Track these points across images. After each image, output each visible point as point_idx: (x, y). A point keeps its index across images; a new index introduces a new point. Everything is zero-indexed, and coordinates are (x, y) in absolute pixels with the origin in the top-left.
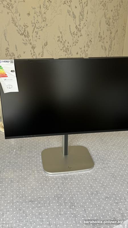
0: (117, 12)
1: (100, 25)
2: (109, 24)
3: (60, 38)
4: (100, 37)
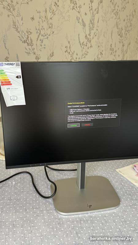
0: (130, 23)
1: (112, 36)
2: (121, 35)
3: (68, 48)
4: (112, 49)
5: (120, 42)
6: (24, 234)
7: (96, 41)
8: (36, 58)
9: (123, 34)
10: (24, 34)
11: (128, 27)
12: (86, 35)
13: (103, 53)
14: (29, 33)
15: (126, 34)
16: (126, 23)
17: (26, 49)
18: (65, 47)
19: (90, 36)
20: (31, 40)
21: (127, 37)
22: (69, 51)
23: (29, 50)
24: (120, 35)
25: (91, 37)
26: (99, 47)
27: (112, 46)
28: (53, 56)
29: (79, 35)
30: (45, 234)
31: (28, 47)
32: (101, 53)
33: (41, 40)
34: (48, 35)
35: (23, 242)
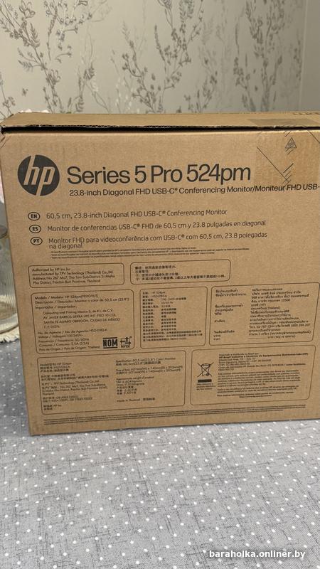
0: (279, 8)
1: (237, 37)
2: (259, 36)
3: (130, 59)
4: (238, 71)
5: (257, 55)
6: (46, 534)
7: (199, 49)
8: (48, 80)
9: (264, 34)
10: (12, 13)
11: (274, 18)
12: (175, 30)
13: (218, 78)
14: (27, 13)
15: (271, 36)
16: (271, 8)
17: (21, 54)
18: (123, 57)
19: (184, 32)
20: (33, 31)
21: (274, 44)
22: (132, 66)
23: (29, 57)
24: (257, 36)
25: (187, 37)
26: (206, 62)
27: (239, 62)
28: (92, 76)
29: (156, 28)
30: (105, 527)
31: (25, 50)
32: (213, 78)
33: (58, 34)
34: (78, 21)
35: (42, 558)
